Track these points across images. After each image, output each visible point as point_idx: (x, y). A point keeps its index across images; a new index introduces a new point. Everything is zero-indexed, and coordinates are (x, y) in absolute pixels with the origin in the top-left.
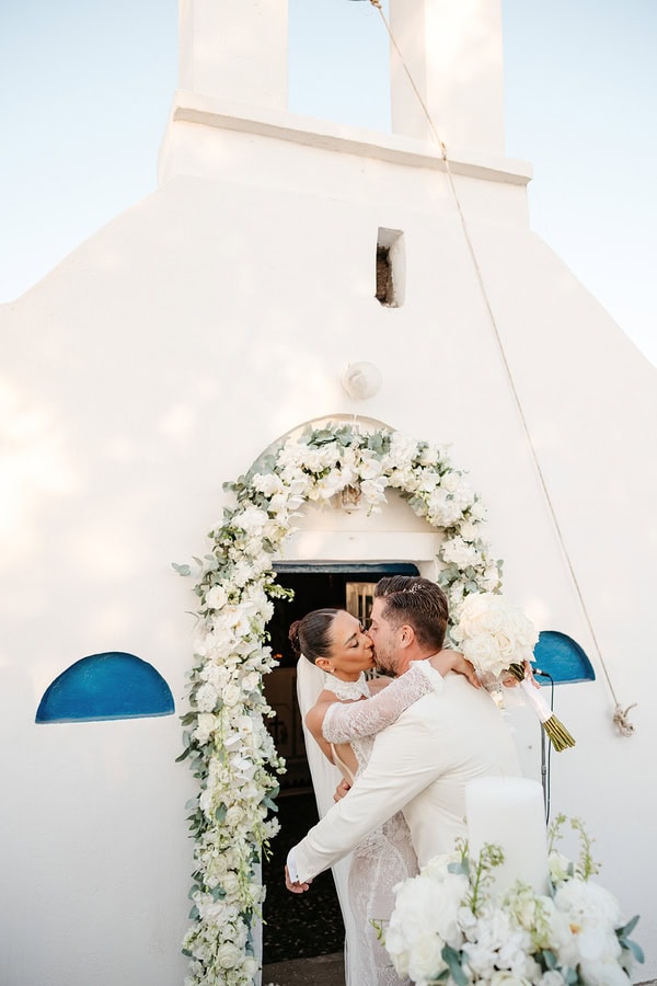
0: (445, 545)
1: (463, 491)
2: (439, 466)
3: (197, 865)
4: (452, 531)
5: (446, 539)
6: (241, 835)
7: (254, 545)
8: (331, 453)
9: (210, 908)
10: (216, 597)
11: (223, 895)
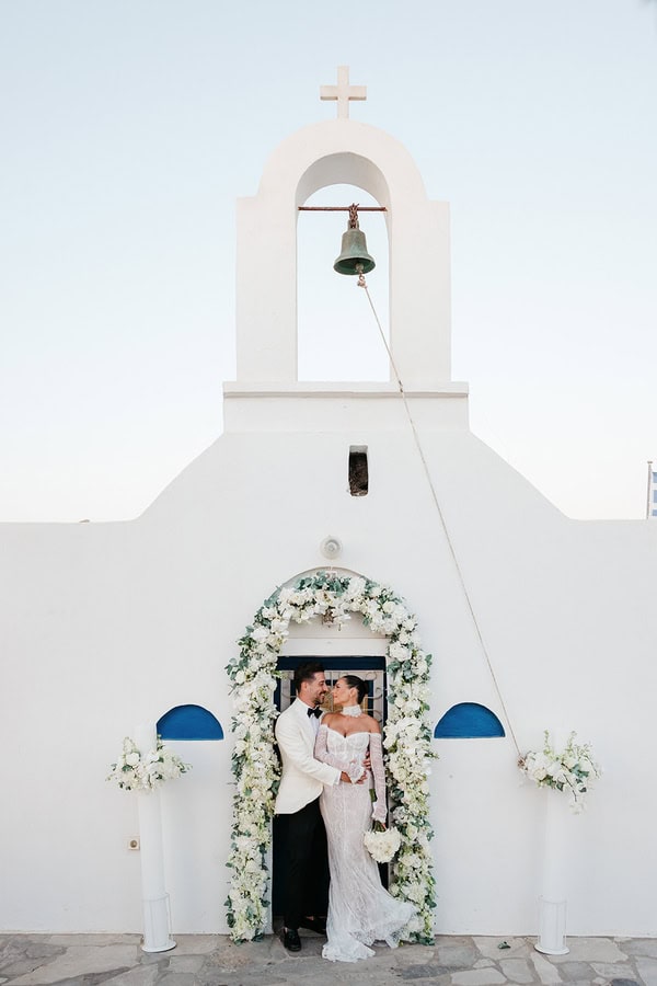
0: (391, 646)
1: (398, 613)
2: (381, 597)
3: (236, 821)
4: (395, 637)
5: (391, 642)
6: (259, 805)
7: (262, 648)
8: (308, 594)
9: (242, 842)
10: (241, 677)
11: (250, 835)
